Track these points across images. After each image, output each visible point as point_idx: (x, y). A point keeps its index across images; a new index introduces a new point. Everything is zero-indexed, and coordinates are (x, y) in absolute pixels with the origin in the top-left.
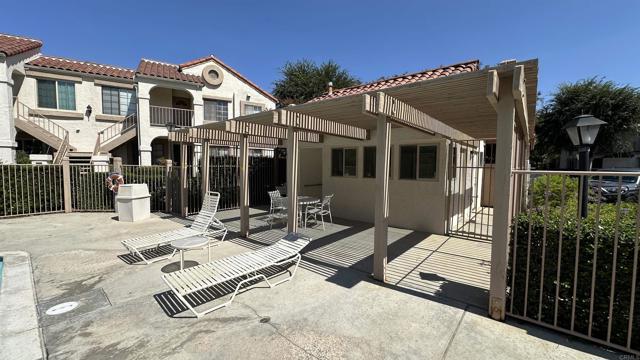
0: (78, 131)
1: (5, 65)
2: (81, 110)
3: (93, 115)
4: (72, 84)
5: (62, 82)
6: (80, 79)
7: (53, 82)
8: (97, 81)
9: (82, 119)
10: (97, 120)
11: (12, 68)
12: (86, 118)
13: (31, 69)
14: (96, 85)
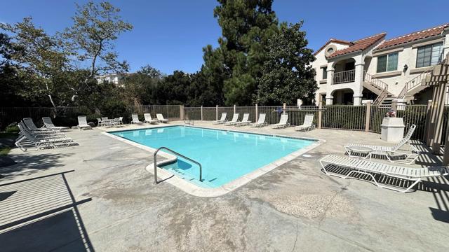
0: (397, 83)
1: (361, 56)
2: (400, 68)
3: (408, 71)
4: (396, 53)
5: (391, 54)
6: (402, 48)
7: (385, 56)
8: (414, 46)
9: (400, 75)
10: (411, 74)
11: (365, 56)
12: (403, 74)
13: (375, 53)
14: (413, 48)
